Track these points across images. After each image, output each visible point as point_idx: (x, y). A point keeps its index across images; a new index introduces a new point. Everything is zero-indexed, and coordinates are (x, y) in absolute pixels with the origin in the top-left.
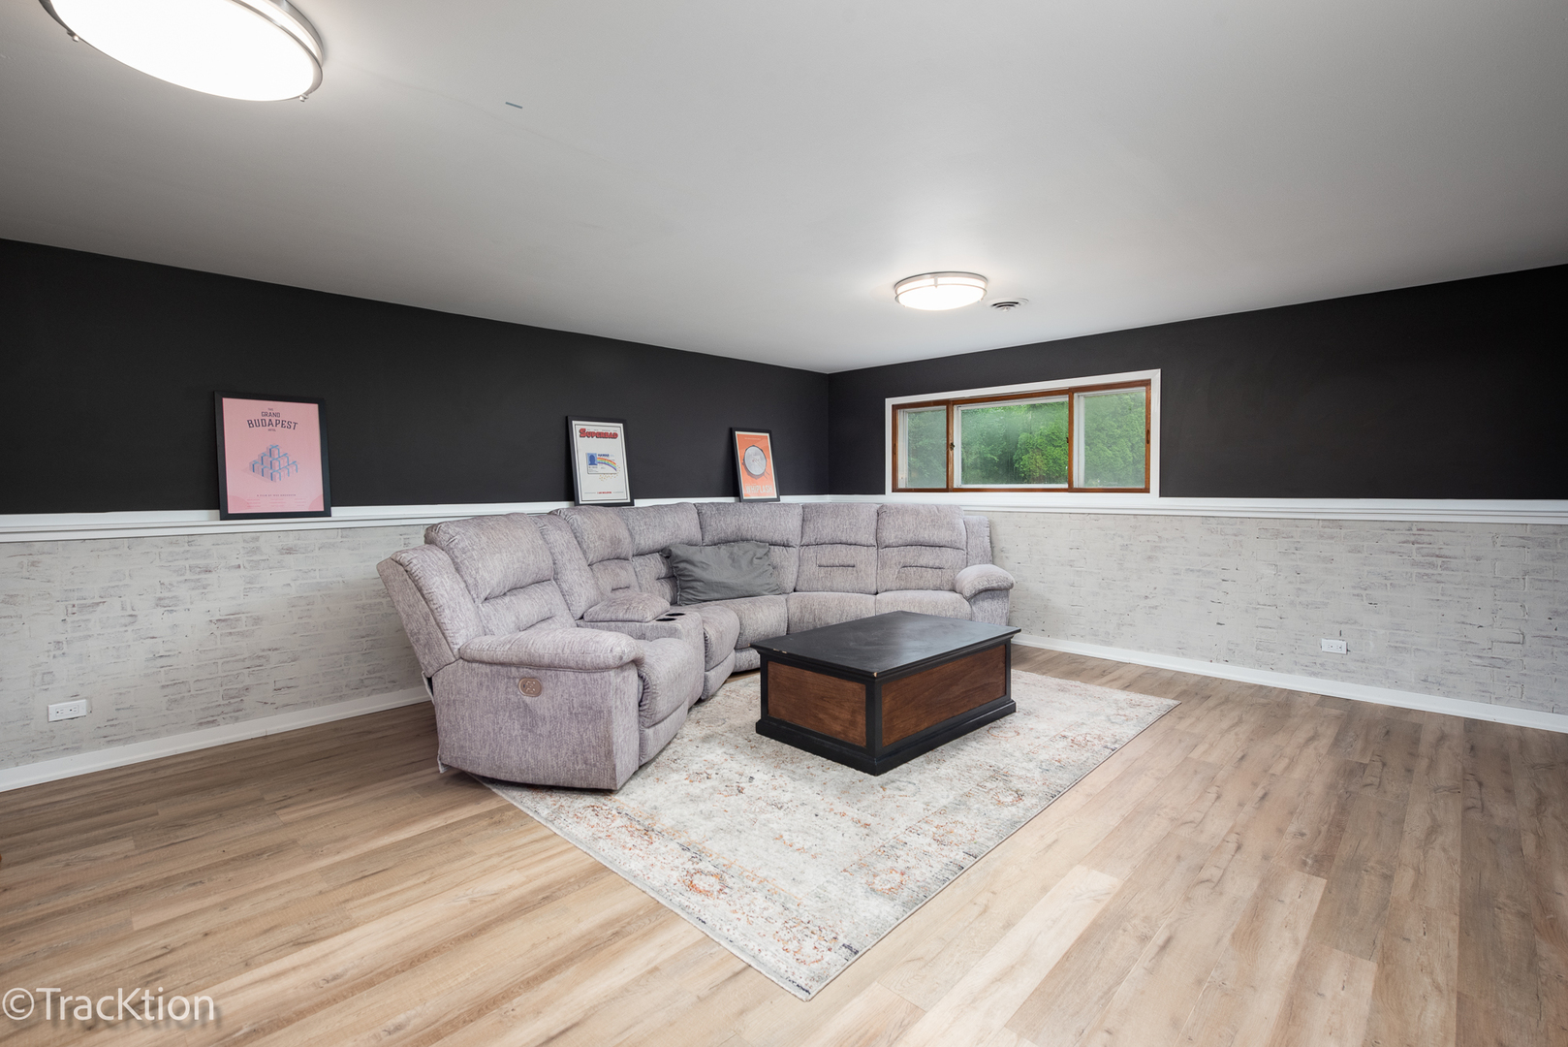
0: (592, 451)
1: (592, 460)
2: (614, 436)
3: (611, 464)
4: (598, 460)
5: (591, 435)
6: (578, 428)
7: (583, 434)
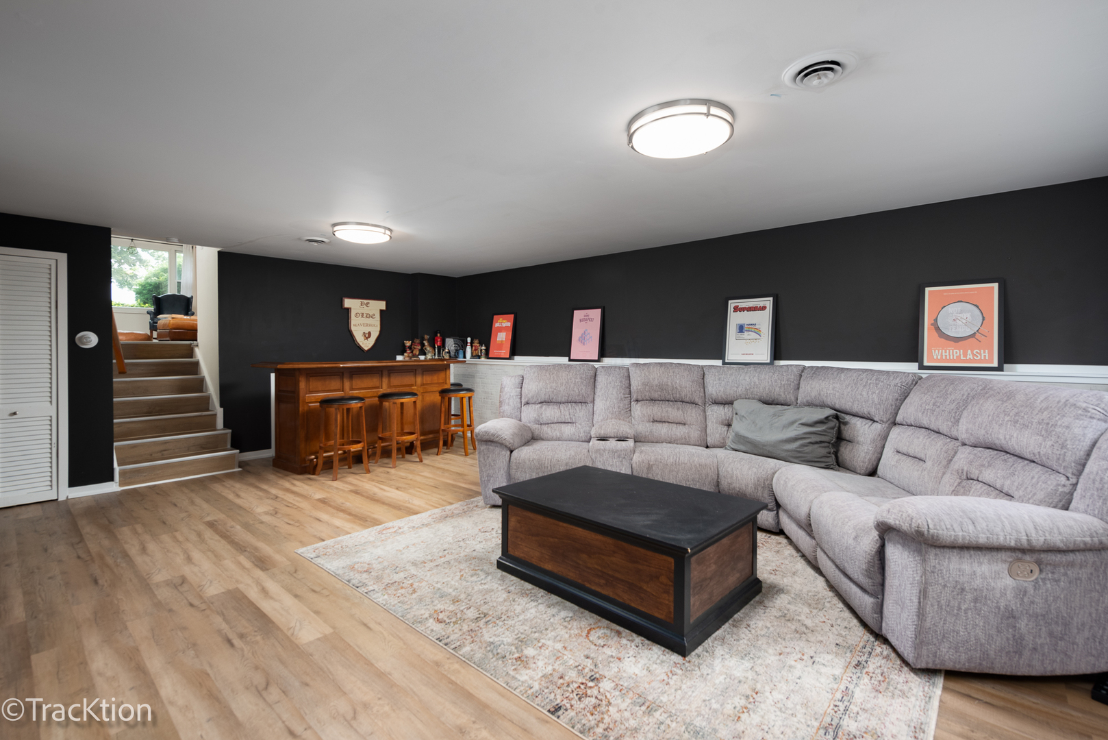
0: (741, 322)
1: (741, 329)
2: (764, 308)
3: (758, 332)
4: (746, 329)
5: (743, 309)
6: (733, 305)
7: (736, 309)
